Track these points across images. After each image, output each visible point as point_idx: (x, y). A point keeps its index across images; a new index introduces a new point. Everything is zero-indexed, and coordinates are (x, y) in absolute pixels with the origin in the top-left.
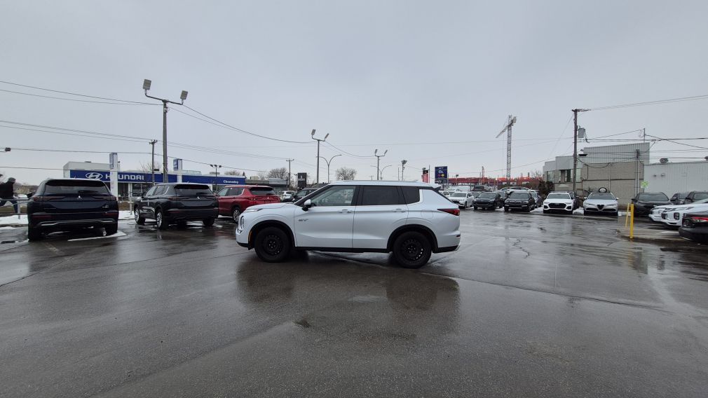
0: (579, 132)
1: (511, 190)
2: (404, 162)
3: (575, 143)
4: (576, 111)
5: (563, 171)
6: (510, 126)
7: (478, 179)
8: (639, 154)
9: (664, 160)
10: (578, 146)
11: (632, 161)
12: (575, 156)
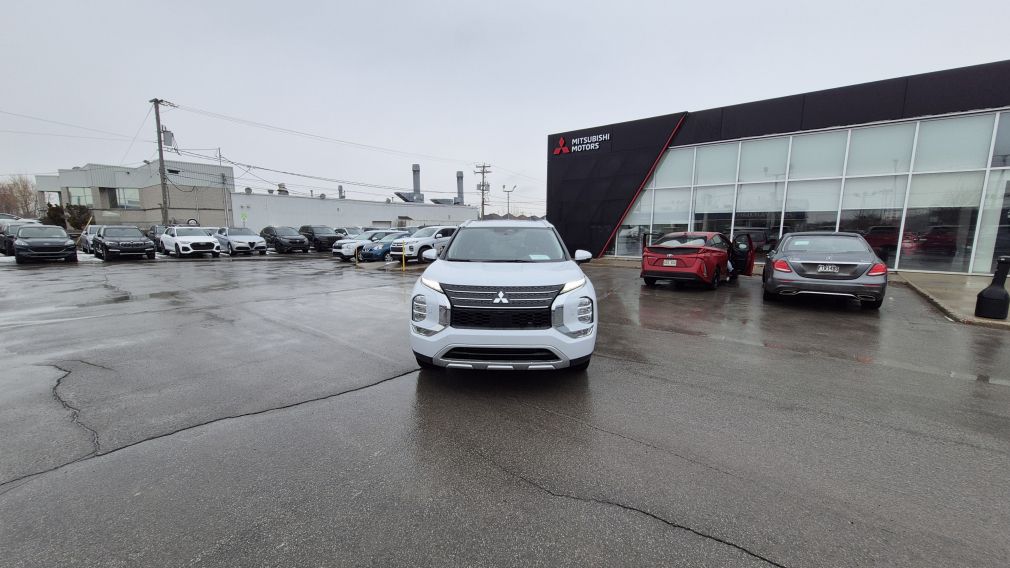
0: (164, 136)
3: (161, 150)
4: (157, 102)
5: (102, 190)
8: (225, 177)
9: (248, 190)
10: (165, 158)
11: (220, 186)
12: (162, 170)
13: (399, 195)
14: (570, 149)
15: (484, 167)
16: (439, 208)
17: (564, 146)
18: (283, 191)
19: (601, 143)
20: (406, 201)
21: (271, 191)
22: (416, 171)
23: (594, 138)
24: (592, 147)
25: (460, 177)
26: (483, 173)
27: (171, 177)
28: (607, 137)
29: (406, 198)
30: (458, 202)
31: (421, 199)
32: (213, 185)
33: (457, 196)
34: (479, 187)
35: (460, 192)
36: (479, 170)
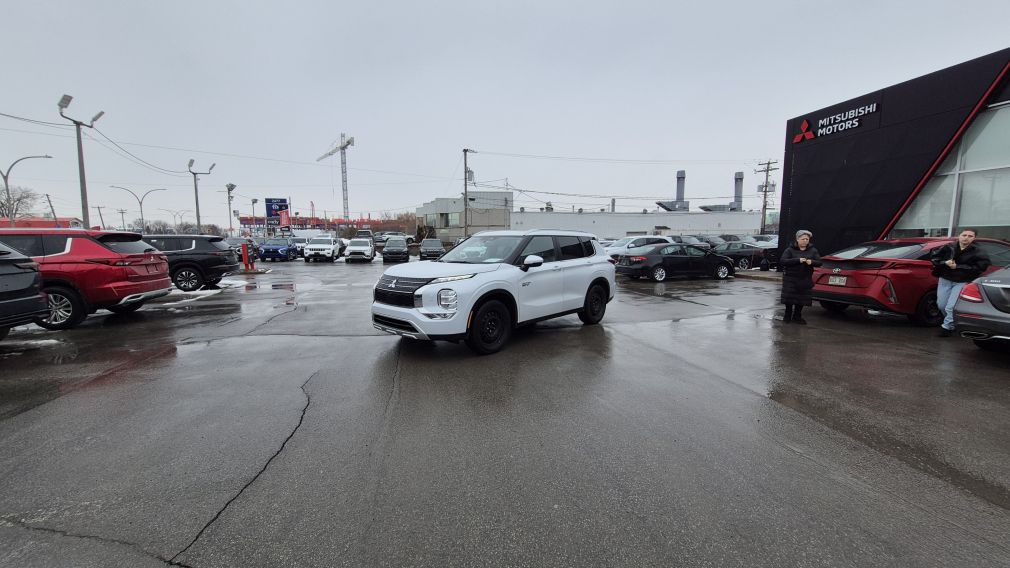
0: (468, 174)
1: (388, 236)
2: (231, 188)
3: (466, 185)
4: (465, 151)
5: (442, 215)
6: (343, 148)
7: (307, 219)
8: (507, 202)
9: (522, 209)
10: (468, 189)
11: (503, 208)
12: (465, 199)
13: (660, 204)
14: (815, 134)
15: (769, 163)
16: (710, 216)
17: (807, 130)
18: (549, 208)
19: (861, 119)
20: (668, 210)
21: (542, 209)
22: (681, 178)
23: (852, 114)
24: (848, 125)
25: (739, 179)
26: (768, 171)
27: (471, 203)
28: (872, 108)
29: (668, 207)
30: (735, 208)
31: (685, 208)
32: (500, 208)
33: (733, 200)
34: (760, 188)
35: (738, 197)
36: (761, 168)
